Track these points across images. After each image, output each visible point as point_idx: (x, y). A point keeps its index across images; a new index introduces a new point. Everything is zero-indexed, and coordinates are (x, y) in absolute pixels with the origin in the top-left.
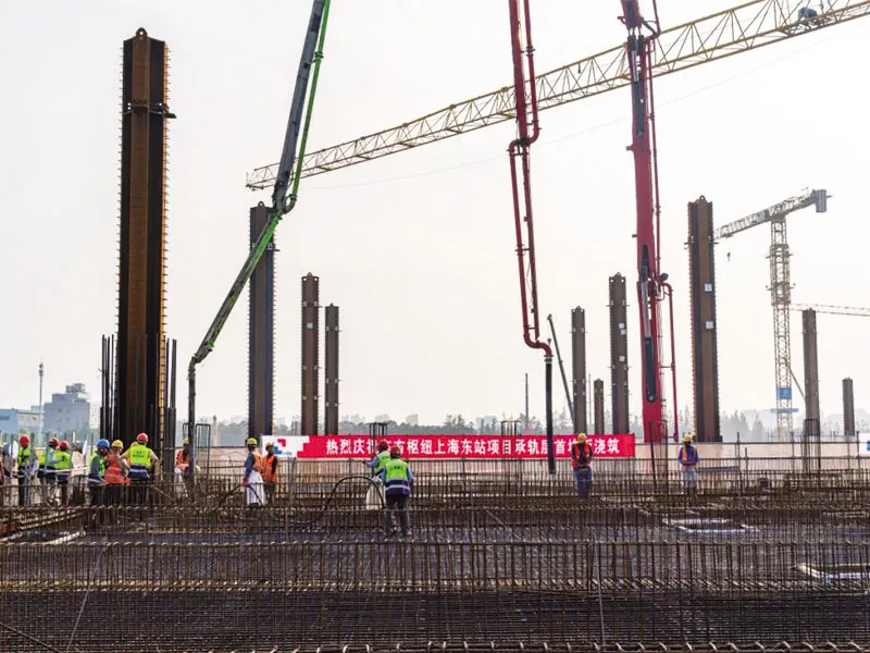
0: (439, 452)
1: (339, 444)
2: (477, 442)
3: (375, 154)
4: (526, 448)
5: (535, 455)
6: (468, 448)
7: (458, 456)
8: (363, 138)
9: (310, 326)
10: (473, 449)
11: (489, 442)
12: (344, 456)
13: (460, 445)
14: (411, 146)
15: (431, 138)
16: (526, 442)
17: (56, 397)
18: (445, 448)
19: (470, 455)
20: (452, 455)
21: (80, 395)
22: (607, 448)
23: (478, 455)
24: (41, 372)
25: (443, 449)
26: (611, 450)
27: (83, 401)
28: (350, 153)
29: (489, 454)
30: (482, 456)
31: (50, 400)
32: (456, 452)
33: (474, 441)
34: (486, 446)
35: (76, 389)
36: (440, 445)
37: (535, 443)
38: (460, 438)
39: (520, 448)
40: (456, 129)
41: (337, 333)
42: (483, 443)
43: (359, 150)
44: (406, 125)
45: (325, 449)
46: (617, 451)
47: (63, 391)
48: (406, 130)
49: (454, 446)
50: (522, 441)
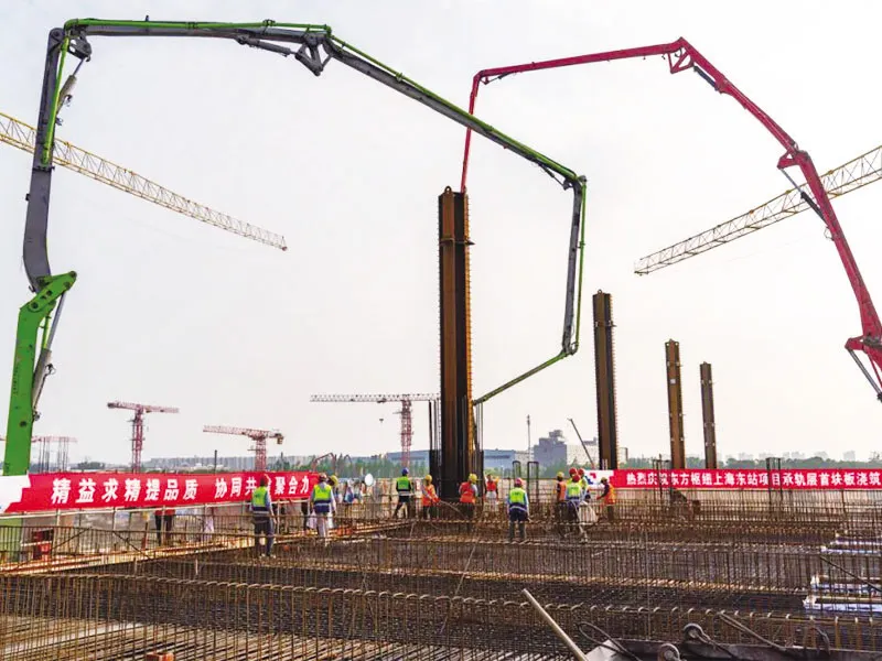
0: (718, 483)
1: (636, 477)
2: (749, 476)
3: (730, 237)
4: (793, 480)
5: (802, 486)
6: (742, 481)
7: (735, 486)
8: (719, 226)
9: (673, 381)
10: (746, 480)
11: (761, 475)
12: (641, 486)
13: (735, 478)
14: (758, 228)
15: (773, 219)
16: (793, 476)
17: (541, 440)
18: (723, 480)
19: (744, 486)
20: (729, 486)
21: (559, 439)
22: (869, 481)
23: (751, 486)
24: (529, 422)
25: (720, 481)
26: (873, 483)
27: (562, 443)
28: (710, 239)
29: (760, 485)
30: (755, 487)
31: (538, 443)
32: (732, 483)
33: (747, 474)
34: (758, 478)
35: (556, 434)
36: (718, 477)
37: (802, 476)
38: (734, 472)
39: (788, 479)
40: (792, 210)
41: (711, 385)
42: (755, 475)
43: (717, 236)
44: (752, 212)
45: (626, 481)
46: (879, 484)
47: (547, 436)
48: (752, 215)
49: (730, 478)
50: (790, 474)
